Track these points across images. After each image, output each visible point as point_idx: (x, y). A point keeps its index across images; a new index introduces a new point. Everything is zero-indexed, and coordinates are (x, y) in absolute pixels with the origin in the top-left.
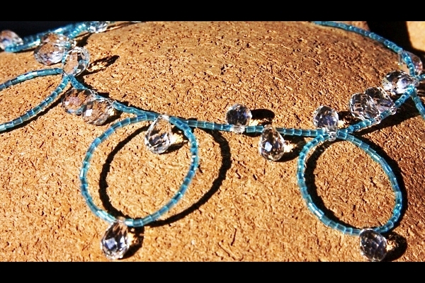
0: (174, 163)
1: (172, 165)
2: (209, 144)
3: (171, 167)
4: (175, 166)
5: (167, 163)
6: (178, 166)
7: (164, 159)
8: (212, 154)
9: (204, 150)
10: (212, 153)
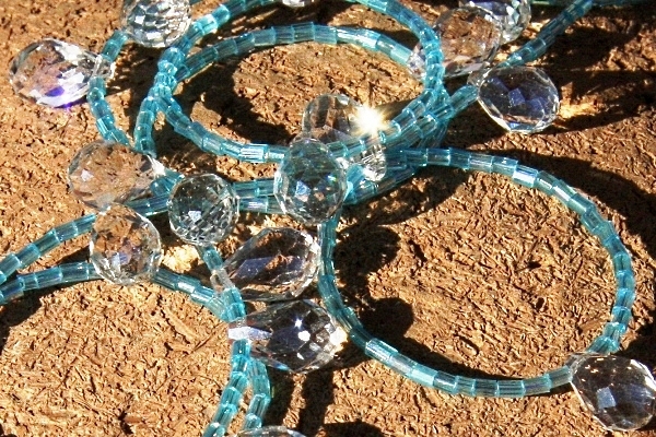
0: (55, 410)
1: (49, 415)
2: (156, 347)
3: (45, 420)
4: (58, 416)
5: (35, 409)
6: (65, 416)
7: (29, 396)
8: (161, 379)
9: (140, 367)
10: (162, 373)
